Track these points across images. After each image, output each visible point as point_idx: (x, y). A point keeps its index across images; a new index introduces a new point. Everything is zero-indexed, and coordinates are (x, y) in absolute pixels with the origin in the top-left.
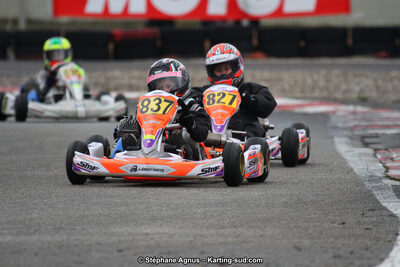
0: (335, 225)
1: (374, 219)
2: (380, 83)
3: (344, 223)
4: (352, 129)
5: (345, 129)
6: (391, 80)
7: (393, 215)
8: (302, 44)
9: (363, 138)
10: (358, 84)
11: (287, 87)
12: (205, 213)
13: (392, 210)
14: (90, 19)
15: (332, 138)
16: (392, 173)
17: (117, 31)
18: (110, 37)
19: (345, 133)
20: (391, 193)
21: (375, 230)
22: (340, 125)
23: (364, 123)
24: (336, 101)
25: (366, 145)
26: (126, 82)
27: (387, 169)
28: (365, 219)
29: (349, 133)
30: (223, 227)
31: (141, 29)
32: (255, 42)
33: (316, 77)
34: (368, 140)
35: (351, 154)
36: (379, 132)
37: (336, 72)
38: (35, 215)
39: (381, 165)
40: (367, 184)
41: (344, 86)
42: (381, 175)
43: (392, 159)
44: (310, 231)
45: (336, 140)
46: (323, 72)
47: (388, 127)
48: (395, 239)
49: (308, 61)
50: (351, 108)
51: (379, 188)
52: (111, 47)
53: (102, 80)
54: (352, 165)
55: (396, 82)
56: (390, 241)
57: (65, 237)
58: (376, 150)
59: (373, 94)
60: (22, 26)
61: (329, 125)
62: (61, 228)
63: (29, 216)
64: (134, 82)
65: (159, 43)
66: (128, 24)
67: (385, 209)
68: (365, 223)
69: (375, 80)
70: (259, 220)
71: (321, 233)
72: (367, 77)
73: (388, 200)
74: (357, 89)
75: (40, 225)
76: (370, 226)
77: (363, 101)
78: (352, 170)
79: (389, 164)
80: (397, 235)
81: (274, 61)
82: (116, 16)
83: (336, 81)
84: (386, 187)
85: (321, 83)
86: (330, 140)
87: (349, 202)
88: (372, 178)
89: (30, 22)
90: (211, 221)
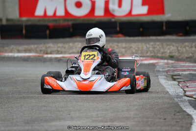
0: (161, 120)
1: (180, 117)
2: (179, 48)
3: (165, 119)
4: (167, 72)
5: (164, 72)
6: (185, 47)
7: (189, 115)
8: (141, 29)
9: (172, 76)
10: (169, 49)
11: (134, 51)
12: (97, 115)
13: (189, 112)
14: (37, 19)
15: (157, 76)
16: (188, 93)
17: (51, 24)
18: (47, 27)
19: (164, 74)
20: (187, 103)
21: (181, 122)
22: (161, 70)
23: (172, 69)
24: (158, 58)
25: (174, 80)
26: (56, 49)
27: (185, 91)
28: (176, 117)
29: (165, 74)
30: (106, 122)
31: (62, 23)
32: (118, 29)
33: (148, 46)
34: (175, 77)
35: (167, 84)
36: (180, 73)
37: (158, 43)
38: (15, 117)
39: (182, 90)
40: (175, 99)
41: (162, 50)
42: (182, 95)
43: (187, 86)
44: (149, 123)
45: (159, 77)
46: (152, 43)
47: (185, 70)
48: (191, 127)
49: (144, 38)
50: (166, 61)
51: (182, 101)
52: (48, 32)
53: (44, 48)
54: (168, 90)
55: (187, 48)
56: (188, 128)
57: (30, 128)
58: (179, 82)
59: (177, 54)
60: (4, 22)
61: (155, 70)
62: (28, 123)
63: (12, 117)
64: (59, 49)
65: (71, 30)
66: (56, 21)
67: (185, 111)
68: (176, 119)
69: (177, 47)
70: (124, 118)
71: (154, 124)
72: (173, 46)
73: (186, 107)
74: (168, 52)
75: (17, 122)
76: (179, 120)
77: (171, 57)
78: (168, 92)
79: (186, 89)
80: (191, 124)
81: (128, 38)
82: (50, 17)
83: (158, 47)
84: (185, 101)
85: (151, 49)
86: (156, 77)
87: (168, 108)
88: (178, 96)
89: (8, 20)
90: (100, 119)
